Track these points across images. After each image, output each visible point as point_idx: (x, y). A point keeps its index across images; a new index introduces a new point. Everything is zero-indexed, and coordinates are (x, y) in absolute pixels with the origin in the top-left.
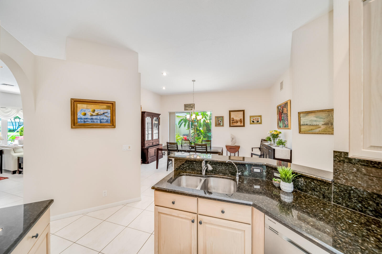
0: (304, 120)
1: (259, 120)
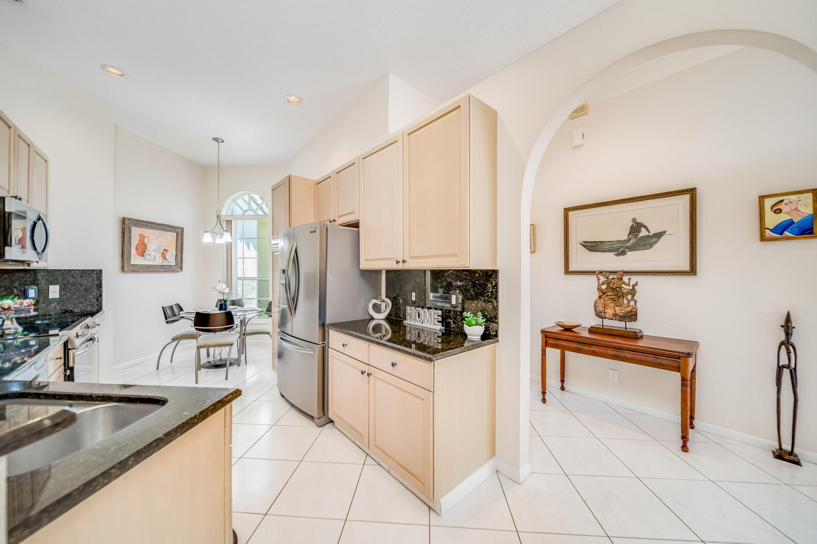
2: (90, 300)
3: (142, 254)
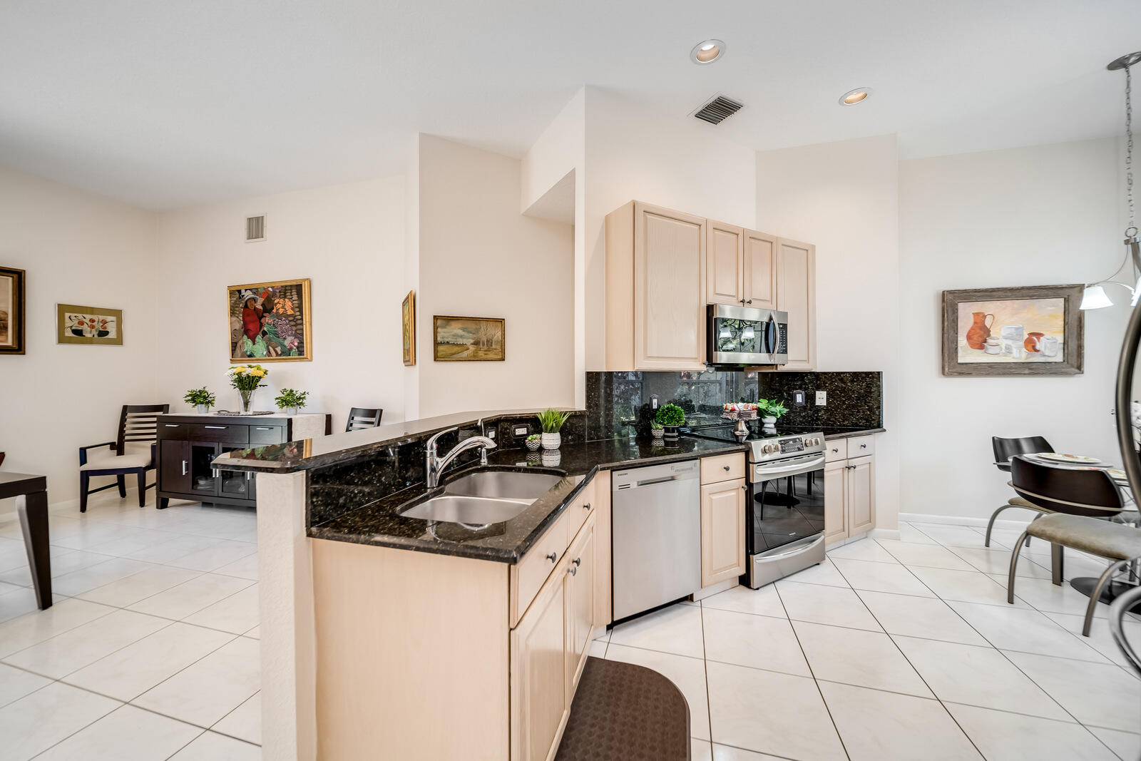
1: (112, 329)
2: (863, 412)
3: (981, 345)
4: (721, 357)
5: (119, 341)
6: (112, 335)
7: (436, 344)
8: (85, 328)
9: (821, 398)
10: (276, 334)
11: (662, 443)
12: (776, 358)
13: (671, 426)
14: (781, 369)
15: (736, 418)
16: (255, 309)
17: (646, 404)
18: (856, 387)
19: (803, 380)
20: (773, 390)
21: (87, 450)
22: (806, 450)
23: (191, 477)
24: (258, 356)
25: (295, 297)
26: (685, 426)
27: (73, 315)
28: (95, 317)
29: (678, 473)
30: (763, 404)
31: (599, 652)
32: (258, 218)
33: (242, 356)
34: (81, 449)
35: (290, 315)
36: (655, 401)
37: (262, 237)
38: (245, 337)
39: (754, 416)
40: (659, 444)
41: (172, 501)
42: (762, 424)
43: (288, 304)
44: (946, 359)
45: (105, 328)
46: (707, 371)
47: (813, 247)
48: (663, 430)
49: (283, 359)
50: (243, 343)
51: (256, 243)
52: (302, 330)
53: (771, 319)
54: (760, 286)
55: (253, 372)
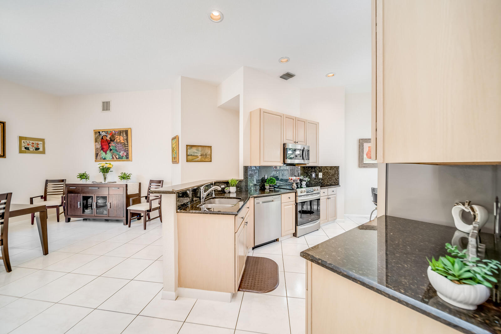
0: (191, 151)
4: (288, 161)
5: (43, 152)
6: (41, 150)
7: (187, 155)
8: (30, 147)
9: (320, 175)
10: (116, 150)
11: (269, 191)
12: (306, 162)
13: (271, 185)
14: (307, 165)
15: (293, 182)
16: (106, 140)
17: (263, 178)
18: (331, 171)
19: (315, 169)
20: (305, 173)
21: (33, 199)
22: (315, 192)
23: (82, 209)
24: (108, 159)
25: (125, 135)
26: (276, 185)
27: (25, 141)
28: (34, 142)
29: (274, 199)
30: (302, 177)
31: (250, 254)
32: (107, 102)
33: (101, 159)
34: (31, 198)
35: (122, 143)
36: (266, 176)
37: (109, 110)
38: (102, 151)
39: (298, 181)
40: (267, 191)
41: (72, 219)
42: (301, 184)
43: (122, 138)
44: (360, 162)
45: (38, 147)
46: (283, 166)
47: (318, 123)
48: (269, 186)
49: (119, 160)
50: (101, 154)
51: (106, 112)
52: (128, 149)
53: (304, 148)
54: (301, 137)
55: (108, 166)
